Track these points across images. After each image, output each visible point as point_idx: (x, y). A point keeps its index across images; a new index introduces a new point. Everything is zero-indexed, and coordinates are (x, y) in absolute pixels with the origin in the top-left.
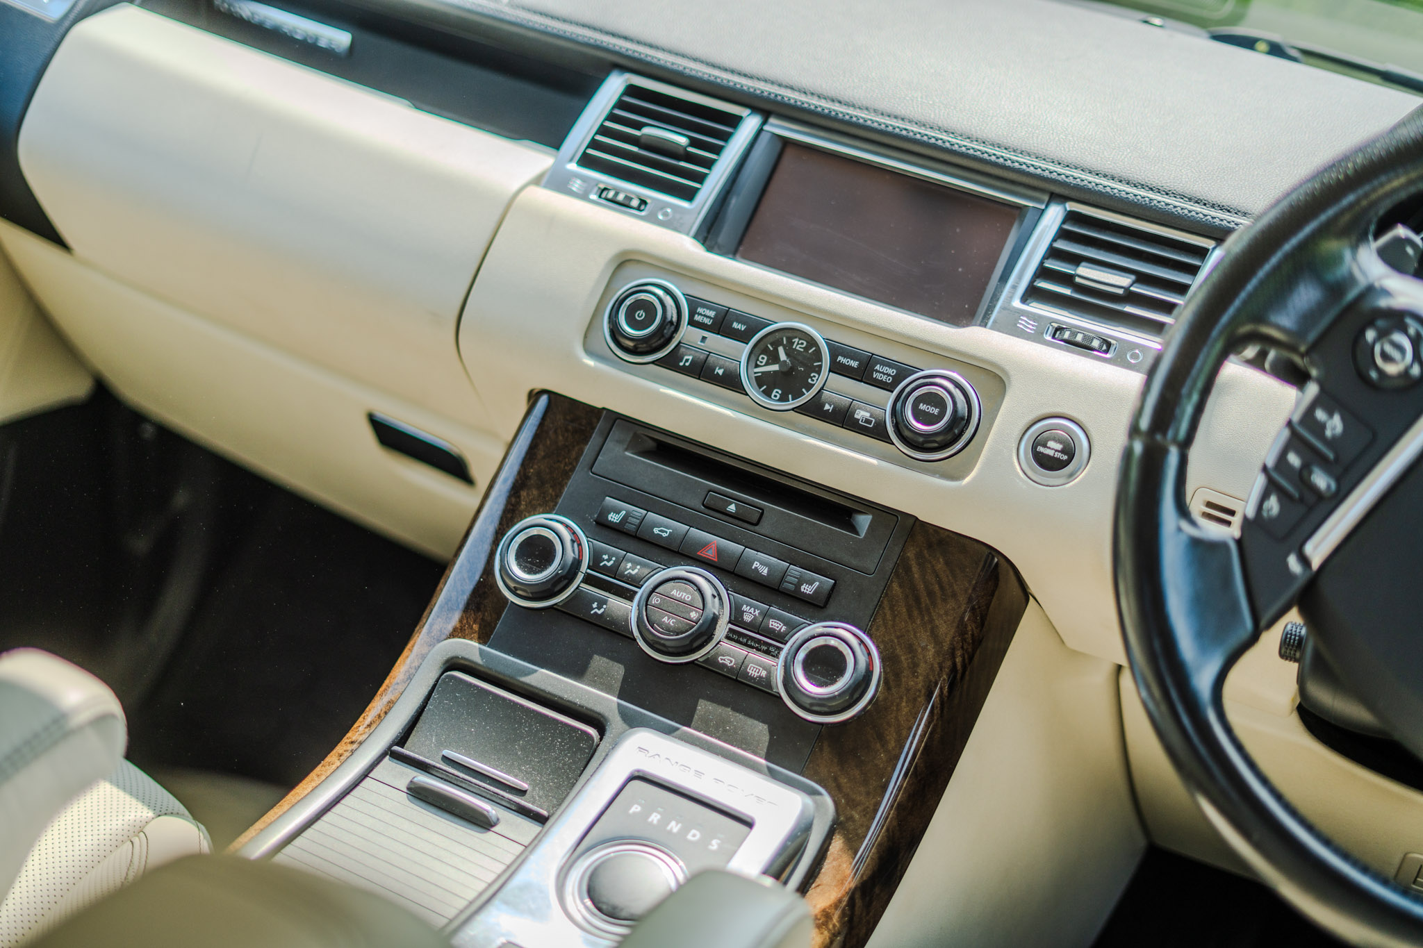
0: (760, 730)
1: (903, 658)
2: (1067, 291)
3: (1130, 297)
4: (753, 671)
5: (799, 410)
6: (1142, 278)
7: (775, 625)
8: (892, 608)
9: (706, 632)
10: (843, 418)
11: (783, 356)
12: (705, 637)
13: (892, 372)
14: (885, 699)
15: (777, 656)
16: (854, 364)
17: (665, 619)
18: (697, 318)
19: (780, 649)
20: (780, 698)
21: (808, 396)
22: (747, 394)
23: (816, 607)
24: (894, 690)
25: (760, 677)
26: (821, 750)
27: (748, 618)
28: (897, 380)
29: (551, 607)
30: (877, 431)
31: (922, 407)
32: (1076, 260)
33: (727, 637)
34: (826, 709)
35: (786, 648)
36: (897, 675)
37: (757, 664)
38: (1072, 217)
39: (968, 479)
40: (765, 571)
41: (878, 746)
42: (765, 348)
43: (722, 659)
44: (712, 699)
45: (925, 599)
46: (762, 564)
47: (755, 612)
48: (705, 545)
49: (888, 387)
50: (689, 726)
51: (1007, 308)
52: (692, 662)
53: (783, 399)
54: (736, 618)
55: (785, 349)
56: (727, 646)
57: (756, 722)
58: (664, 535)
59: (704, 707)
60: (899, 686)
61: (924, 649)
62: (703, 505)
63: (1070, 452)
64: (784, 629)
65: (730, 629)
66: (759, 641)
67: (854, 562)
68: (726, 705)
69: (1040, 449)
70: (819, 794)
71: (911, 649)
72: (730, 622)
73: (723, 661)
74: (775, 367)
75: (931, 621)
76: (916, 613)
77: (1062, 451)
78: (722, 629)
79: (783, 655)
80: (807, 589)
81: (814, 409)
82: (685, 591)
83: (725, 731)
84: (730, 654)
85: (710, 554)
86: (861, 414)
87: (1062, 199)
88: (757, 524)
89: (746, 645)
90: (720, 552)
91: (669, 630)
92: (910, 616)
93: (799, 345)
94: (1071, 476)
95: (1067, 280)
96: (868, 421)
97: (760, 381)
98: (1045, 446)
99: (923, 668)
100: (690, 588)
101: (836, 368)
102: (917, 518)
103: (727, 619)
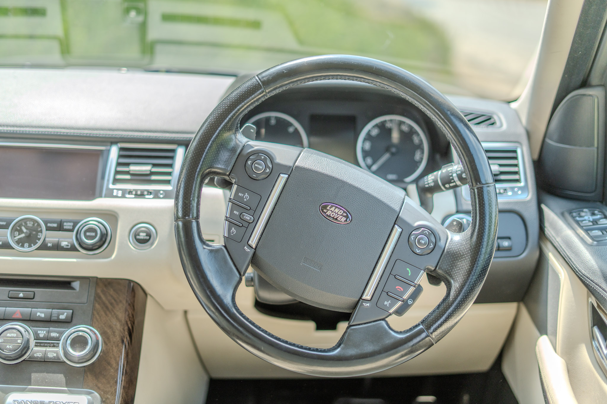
0: (61, 377)
1: (108, 331)
2: (128, 177)
3: (152, 173)
4: (51, 355)
5: (37, 249)
6: (154, 165)
7: (53, 335)
8: (98, 314)
9: (26, 347)
10: (57, 247)
11: (24, 230)
12: (27, 349)
13: (72, 224)
14: (106, 349)
15: (58, 346)
16: (55, 225)
17: (8, 347)
19: (58, 343)
20: (65, 362)
21: (39, 243)
22: (14, 249)
23: (68, 322)
24: (109, 344)
25: (54, 357)
26: (87, 376)
27: (41, 336)
28: (74, 227)
30: (73, 249)
31: (88, 234)
32: (128, 164)
33: (36, 346)
34: (85, 360)
35: (61, 342)
36: (108, 339)
37: (51, 352)
38: (122, 149)
39: (113, 256)
40: (43, 315)
41: (109, 367)
42: (17, 229)
43: (36, 355)
44: (36, 372)
45: (110, 307)
46: (41, 314)
47: (44, 332)
48: (14, 313)
49: (72, 230)
50: (31, 385)
51: (108, 188)
52: (24, 360)
53: (30, 246)
54: (37, 337)
55: (24, 226)
56: (36, 349)
57: (58, 375)
59: (34, 376)
60: (110, 342)
61: (115, 325)
62: (8, 297)
63: (149, 235)
64: (58, 335)
65: (36, 343)
66: (49, 343)
67: (78, 301)
68: (44, 372)
69: (138, 237)
70: (93, 393)
71: (110, 327)
72: (35, 339)
73: (37, 356)
74: (23, 235)
75: (115, 314)
76: (108, 313)
77: (147, 235)
78: (32, 343)
79: (60, 345)
80: (62, 317)
81: (44, 247)
82: (13, 333)
83: (46, 382)
84: (38, 352)
85: (18, 316)
86: (64, 244)
87: (116, 143)
88: (33, 298)
89: (44, 346)
90: (22, 314)
91: (11, 350)
92: (106, 315)
93: (30, 224)
94: (152, 244)
95: (127, 173)
96: (67, 245)
97: (18, 242)
98: (139, 235)
99: (117, 333)
100: (14, 331)
101: (48, 229)
102: (97, 278)
103: (33, 339)
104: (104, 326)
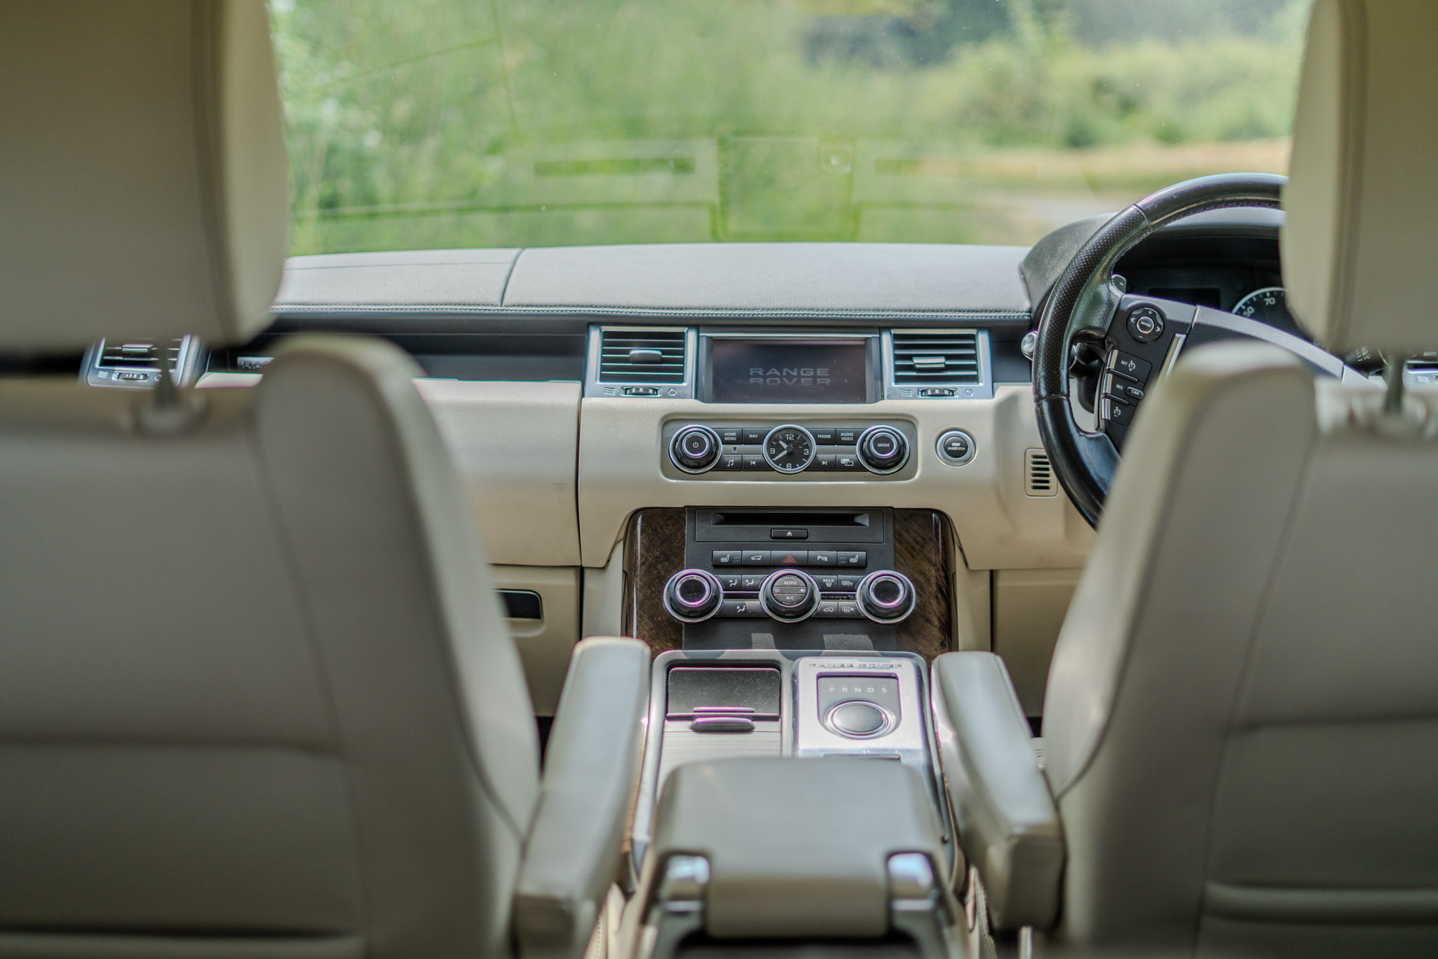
0: (865, 639)
1: (920, 579)
2: (914, 374)
3: (948, 368)
4: (846, 610)
5: (808, 469)
6: (948, 357)
7: (845, 583)
8: (902, 556)
9: (811, 601)
10: (835, 467)
11: (785, 446)
13: (851, 434)
14: (921, 602)
15: (855, 599)
16: (829, 436)
17: (788, 598)
18: (726, 439)
19: (854, 595)
20: (867, 618)
21: (808, 462)
22: (776, 471)
23: (861, 568)
24: (923, 596)
25: (851, 611)
26: (901, 637)
27: (829, 585)
28: (856, 438)
29: (712, 618)
30: (857, 468)
31: (880, 445)
32: (910, 357)
33: (822, 599)
34: (896, 614)
35: (858, 593)
36: (922, 588)
37: (846, 606)
38: (896, 337)
39: (917, 476)
40: (826, 559)
41: (930, 625)
42: (774, 443)
44: (830, 633)
45: (917, 547)
46: (823, 556)
47: (831, 580)
48: (785, 557)
49: (854, 443)
50: (824, 649)
51: (890, 388)
52: (809, 618)
53: (794, 466)
54: (823, 587)
55: (783, 441)
56: (824, 603)
57: (860, 636)
58: (759, 559)
59: (826, 638)
60: (925, 592)
61: (929, 570)
62: (771, 537)
63: (965, 445)
64: (851, 584)
65: (822, 595)
66: (841, 595)
67: (872, 540)
68: (840, 633)
69: (949, 448)
70: (915, 656)
71: (922, 573)
72: (820, 591)
73: (826, 611)
74: (785, 452)
75: (925, 556)
76: (916, 555)
77: (961, 446)
78: (818, 594)
79: (857, 596)
80: (853, 560)
81: (816, 467)
82: (791, 580)
83: (845, 645)
84: (829, 606)
85: (790, 561)
86: (844, 461)
87: (888, 328)
88: (807, 538)
89: (834, 599)
90: (795, 558)
91: (792, 603)
92: (913, 557)
93: (790, 437)
94: (967, 461)
95: (911, 368)
96: (849, 463)
97: (777, 462)
98: (951, 446)
99: (933, 580)
100: (793, 577)
101: (820, 442)
102: (892, 508)
103: (818, 590)
104: (912, 571)
